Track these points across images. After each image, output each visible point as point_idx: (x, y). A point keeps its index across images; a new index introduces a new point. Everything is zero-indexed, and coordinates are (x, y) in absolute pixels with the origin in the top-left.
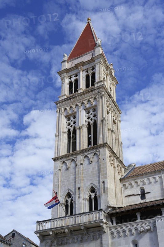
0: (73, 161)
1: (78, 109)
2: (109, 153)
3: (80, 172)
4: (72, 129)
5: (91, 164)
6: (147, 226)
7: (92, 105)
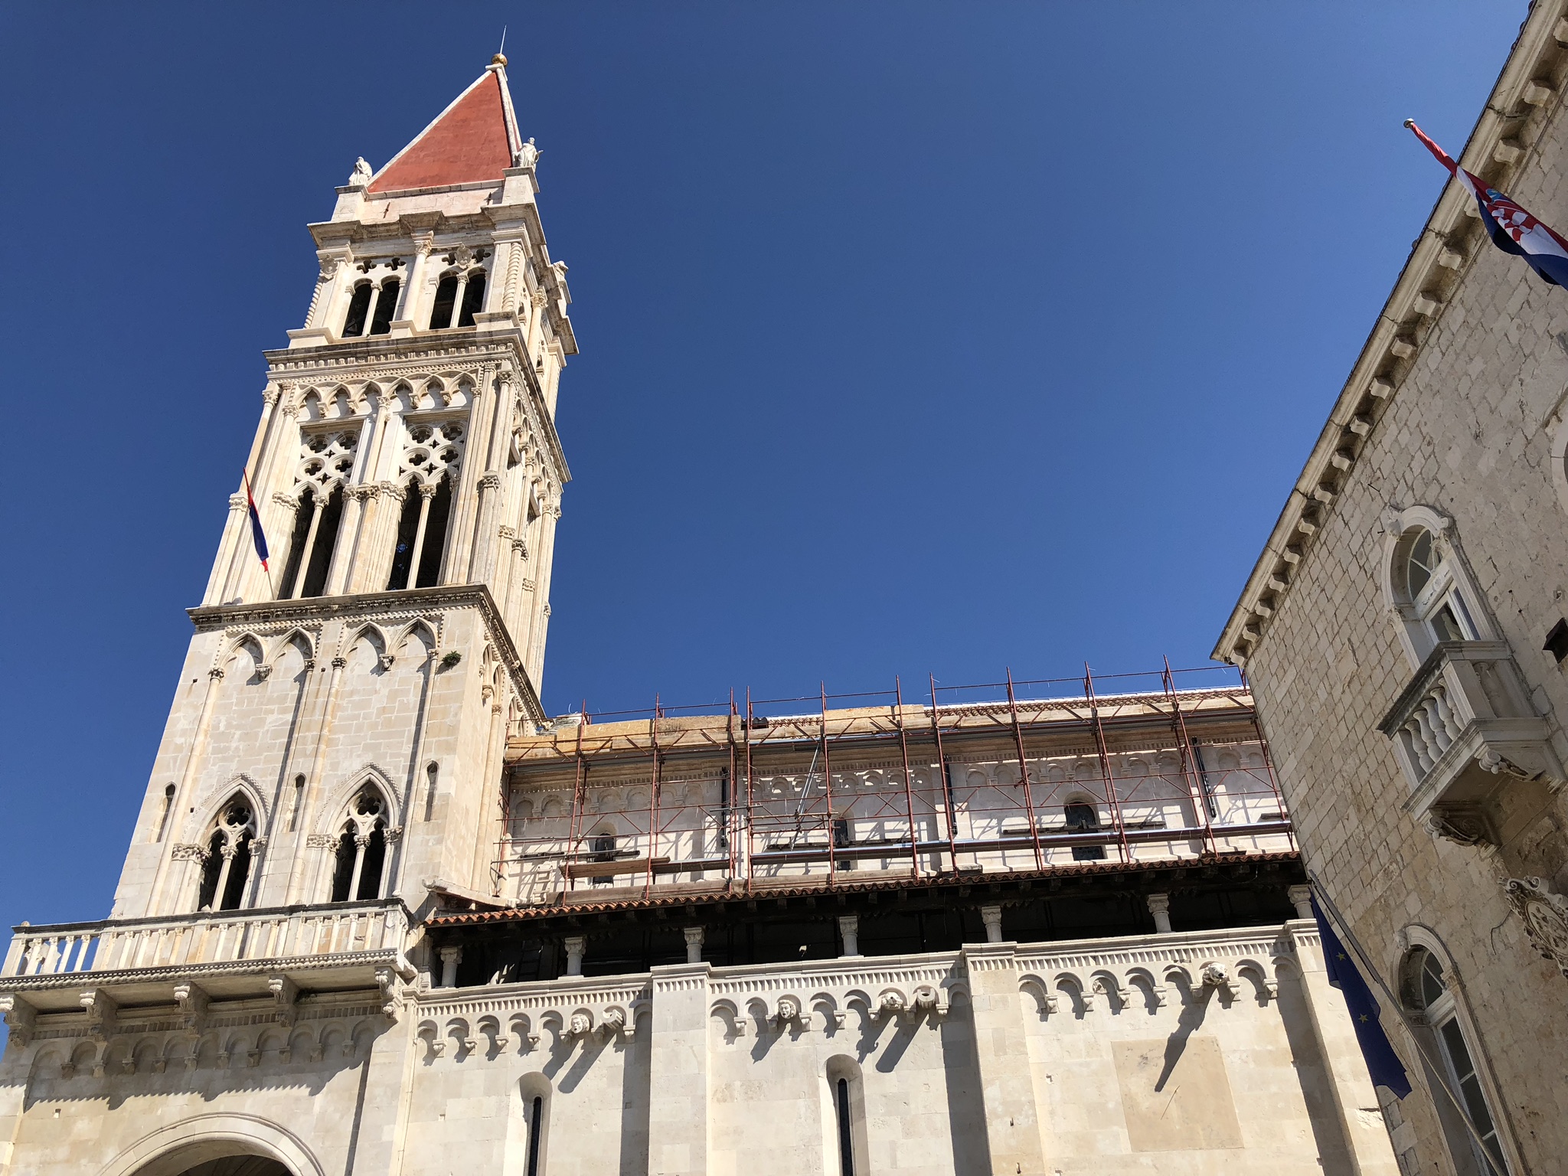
0: (298, 640)
1: (376, 408)
2: (486, 638)
3: (321, 700)
4: (323, 492)
5: (386, 669)
6: (607, 1011)
7: (446, 404)
